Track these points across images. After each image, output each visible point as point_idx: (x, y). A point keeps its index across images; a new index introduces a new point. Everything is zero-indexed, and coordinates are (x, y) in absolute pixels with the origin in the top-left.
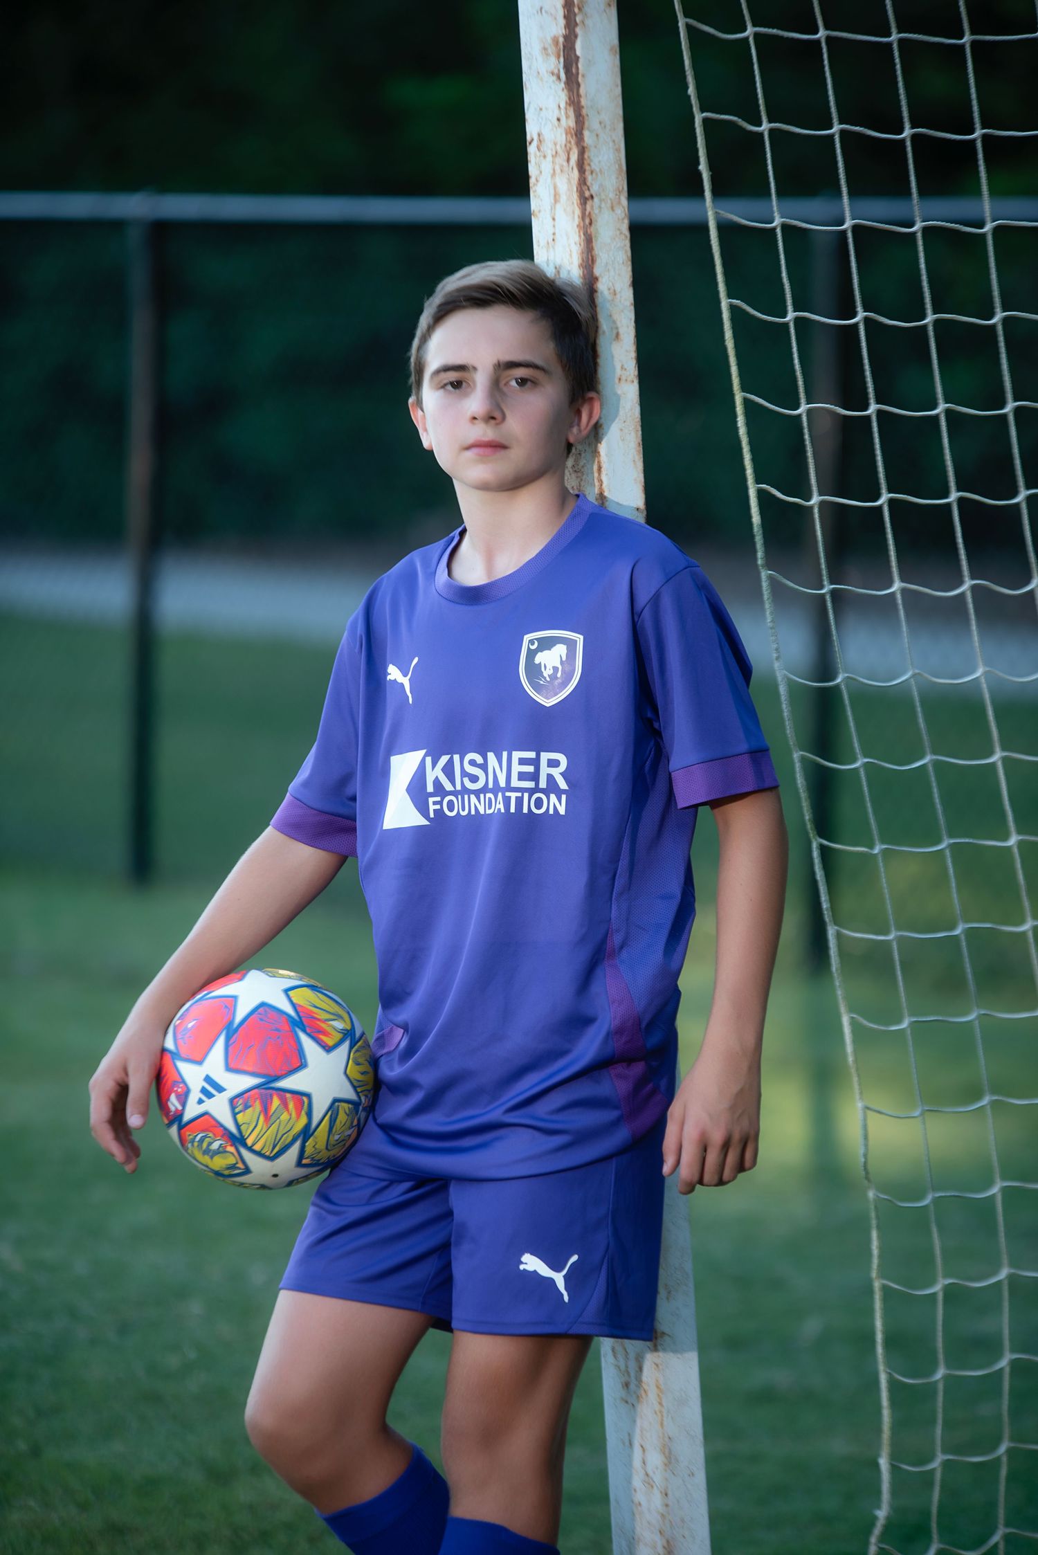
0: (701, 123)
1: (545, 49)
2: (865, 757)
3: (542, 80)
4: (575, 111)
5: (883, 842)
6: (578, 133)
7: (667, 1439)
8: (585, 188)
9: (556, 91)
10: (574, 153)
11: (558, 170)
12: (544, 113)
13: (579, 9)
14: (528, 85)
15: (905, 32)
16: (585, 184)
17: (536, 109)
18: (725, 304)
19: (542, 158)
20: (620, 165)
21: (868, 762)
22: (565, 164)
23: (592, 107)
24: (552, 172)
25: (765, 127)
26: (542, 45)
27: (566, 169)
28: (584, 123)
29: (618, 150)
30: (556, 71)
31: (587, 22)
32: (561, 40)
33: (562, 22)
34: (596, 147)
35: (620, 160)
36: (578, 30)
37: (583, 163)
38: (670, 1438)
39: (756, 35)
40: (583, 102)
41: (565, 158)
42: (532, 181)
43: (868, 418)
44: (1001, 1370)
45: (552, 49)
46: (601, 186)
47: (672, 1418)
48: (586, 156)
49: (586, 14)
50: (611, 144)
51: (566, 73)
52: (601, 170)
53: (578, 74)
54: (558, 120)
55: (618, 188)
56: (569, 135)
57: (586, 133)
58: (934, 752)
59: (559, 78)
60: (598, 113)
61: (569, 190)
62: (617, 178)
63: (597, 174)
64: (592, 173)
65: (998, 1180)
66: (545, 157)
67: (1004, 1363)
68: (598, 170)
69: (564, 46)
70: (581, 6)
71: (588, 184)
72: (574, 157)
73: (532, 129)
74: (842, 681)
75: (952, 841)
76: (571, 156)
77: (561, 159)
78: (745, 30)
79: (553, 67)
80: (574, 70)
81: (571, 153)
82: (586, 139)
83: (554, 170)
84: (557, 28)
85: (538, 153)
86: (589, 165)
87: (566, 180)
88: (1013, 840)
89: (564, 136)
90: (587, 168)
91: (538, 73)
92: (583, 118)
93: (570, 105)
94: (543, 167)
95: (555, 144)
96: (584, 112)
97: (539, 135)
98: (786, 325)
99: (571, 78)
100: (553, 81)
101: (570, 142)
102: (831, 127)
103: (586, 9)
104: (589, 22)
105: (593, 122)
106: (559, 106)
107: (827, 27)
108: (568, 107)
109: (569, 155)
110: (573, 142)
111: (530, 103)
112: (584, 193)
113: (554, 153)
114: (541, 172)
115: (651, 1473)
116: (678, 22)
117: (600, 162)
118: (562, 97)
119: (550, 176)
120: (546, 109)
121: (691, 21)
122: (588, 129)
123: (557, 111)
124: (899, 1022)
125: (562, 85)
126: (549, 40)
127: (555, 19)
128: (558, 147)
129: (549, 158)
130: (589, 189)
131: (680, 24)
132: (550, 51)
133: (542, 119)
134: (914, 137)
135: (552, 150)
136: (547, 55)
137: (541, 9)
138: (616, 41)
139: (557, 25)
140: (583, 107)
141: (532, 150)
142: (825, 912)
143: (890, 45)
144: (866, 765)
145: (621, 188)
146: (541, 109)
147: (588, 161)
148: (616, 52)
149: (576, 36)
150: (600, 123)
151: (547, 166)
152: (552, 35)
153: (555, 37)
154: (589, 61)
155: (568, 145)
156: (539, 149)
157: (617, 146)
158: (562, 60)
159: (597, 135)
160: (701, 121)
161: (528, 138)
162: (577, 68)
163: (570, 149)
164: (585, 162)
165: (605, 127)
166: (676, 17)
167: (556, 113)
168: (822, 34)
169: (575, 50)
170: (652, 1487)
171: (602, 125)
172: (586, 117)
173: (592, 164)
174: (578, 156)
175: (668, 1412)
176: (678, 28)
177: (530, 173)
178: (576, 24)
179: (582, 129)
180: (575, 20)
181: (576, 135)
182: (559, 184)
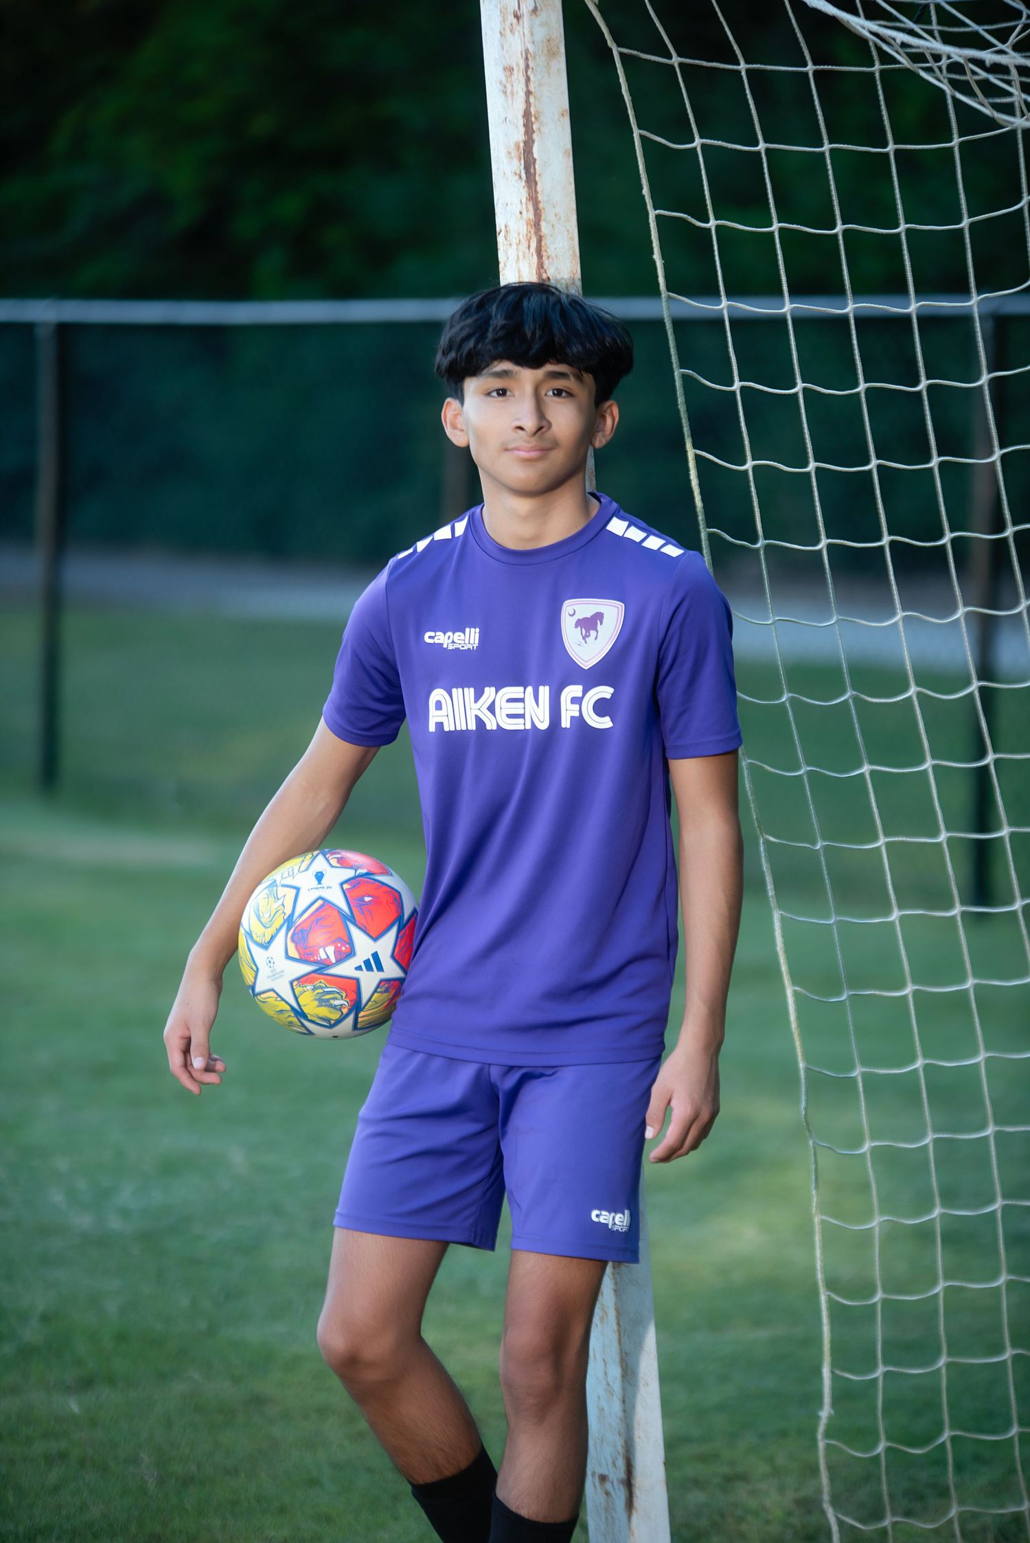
0: (654, 219)
1: (509, 153)
2: (808, 765)
3: (507, 179)
4: (533, 205)
5: (824, 839)
6: (536, 224)
7: (624, 1354)
8: (542, 271)
9: (519, 190)
10: (533, 241)
11: (521, 257)
12: (509, 208)
13: (536, 118)
14: (496, 185)
15: (836, 143)
16: (543, 267)
17: (503, 204)
18: (678, 373)
19: (508, 246)
20: (574, 252)
21: (811, 770)
22: (527, 251)
23: (548, 201)
24: (516, 258)
25: (712, 224)
26: (507, 150)
27: (527, 255)
28: (541, 216)
29: (572, 239)
30: (518, 172)
31: (542, 129)
32: (522, 145)
33: (522, 130)
34: (551, 236)
35: (574, 247)
36: (535, 136)
37: (541, 250)
38: (626, 1353)
39: (703, 146)
40: (540, 197)
41: (527, 246)
42: (501, 266)
43: (808, 474)
44: (937, 1295)
45: (515, 153)
46: (557, 269)
47: (629, 1337)
48: (543, 244)
49: (542, 123)
50: (566, 233)
51: (526, 173)
52: (556, 256)
53: (535, 173)
54: (521, 213)
55: (572, 271)
56: (529, 226)
57: (543, 224)
58: (871, 763)
59: (520, 177)
60: (554, 207)
61: (530, 273)
62: (571, 262)
63: (553, 259)
64: (548, 258)
65: (930, 1133)
66: (510, 245)
67: (939, 1289)
68: (554, 256)
69: (524, 150)
70: (537, 116)
71: (545, 267)
72: (534, 244)
73: (500, 221)
74: (786, 700)
75: (887, 840)
76: (531, 244)
77: (523, 247)
78: (693, 141)
79: (516, 168)
80: (532, 171)
81: (531, 241)
82: (543, 229)
83: (518, 256)
84: (519, 135)
85: (505, 242)
86: (546, 251)
87: (527, 264)
88: (943, 837)
89: (525, 227)
90: (544, 254)
91: (504, 173)
92: (540, 211)
93: (529, 200)
94: (509, 253)
95: (519, 234)
96: (541, 206)
97: (506, 226)
98: (734, 393)
99: (531, 179)
100: (516, 180)
101: (530, 232)
102: (771, 225)
103: (542, 118)
104: (544, 129)
105: (548, 215)
106: (521, 202)
107: (766, 141)
108: (528, 202)
109: (529, 242)
110: (532, 232)
111: (498, 199)
112: (542, 275)
113: (518, 242)
114: (508, 258)
115: (611, 1383)
116: (633, 133)
117: (555, 249)
118: (524, 193)
119: (514, 262)
120: (511, 204)
121: (641, 132)
122: (545, 221)
123: (519, 206)
124: (839, 994)
125: (523, 184)
126: (513, 146)
127: (517, 127)
128: (521, 237)
129: (514, 246)
130: (546, 272)
131: (634, 135)
132: (513, 155)
133: (508, 212)
134: (845, 232)
135: (516, 239)
136: (511, 158)
137: (506, 119)
138: (569, 146)
139: (518, 132)
140: (540, 202)
141: (500, 239)
142: (771, 899)
143: (823, 154)
144: (809, 773)
145: (575, 271)
146: (507, 205)
147: (545, 248)
148: (569, 155)
149: (533, 142)
150: (556, 215)
151: (512, 253)
152: (515, 141)
153: (517, 142)
154: (545, 162)
155: (529, 234)
156: (506, 239)
157: (571, 235)
158: (522, 162)
159: (553, 226)
160: (654, 216)
161: (498, 230)
162: (535, 169)
163: (531, 238)
164: (543, 249)
165: (560, 218)
166: (632, 129)
167: (519, 208)
168: (762, 146)
169: (532, 154)
170: (612, 1395)
171: (558, 217)
172: (543, 211)
173: (548, 250)
174: (537, 243)
175: (625, 1330)
176: (633, 138)
177: (500, 259)
178: (534, 132)
179: (540, 221)
180: (532, 128)
181: (535, 226)
182: (522, 268)
